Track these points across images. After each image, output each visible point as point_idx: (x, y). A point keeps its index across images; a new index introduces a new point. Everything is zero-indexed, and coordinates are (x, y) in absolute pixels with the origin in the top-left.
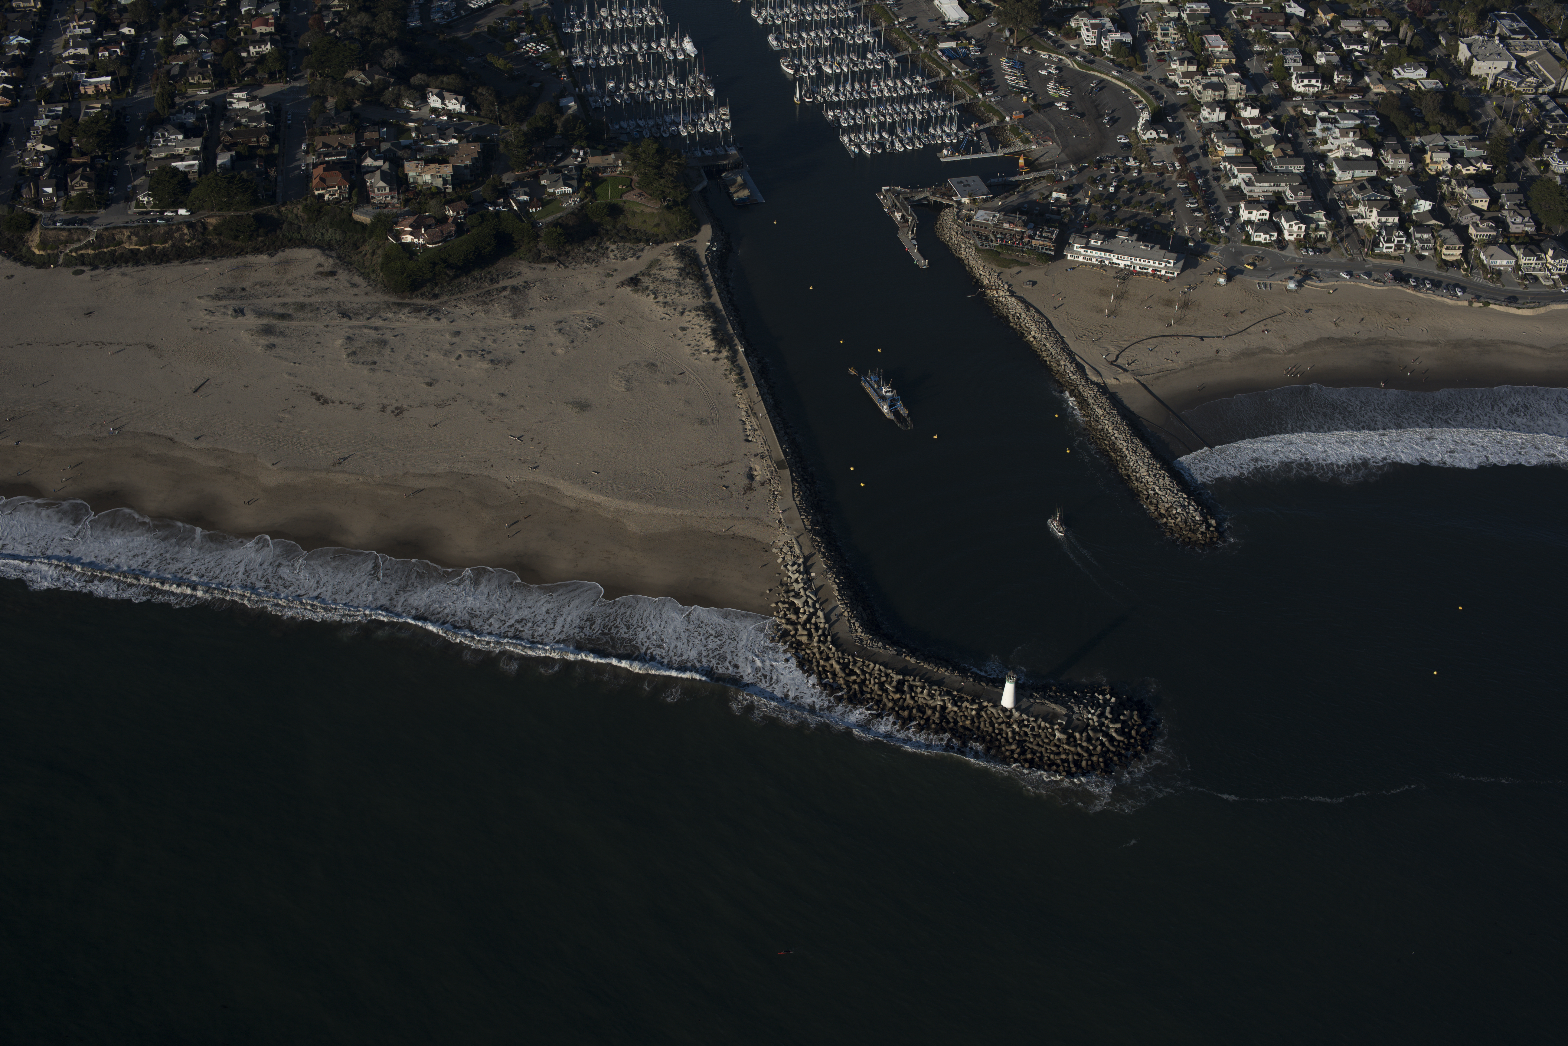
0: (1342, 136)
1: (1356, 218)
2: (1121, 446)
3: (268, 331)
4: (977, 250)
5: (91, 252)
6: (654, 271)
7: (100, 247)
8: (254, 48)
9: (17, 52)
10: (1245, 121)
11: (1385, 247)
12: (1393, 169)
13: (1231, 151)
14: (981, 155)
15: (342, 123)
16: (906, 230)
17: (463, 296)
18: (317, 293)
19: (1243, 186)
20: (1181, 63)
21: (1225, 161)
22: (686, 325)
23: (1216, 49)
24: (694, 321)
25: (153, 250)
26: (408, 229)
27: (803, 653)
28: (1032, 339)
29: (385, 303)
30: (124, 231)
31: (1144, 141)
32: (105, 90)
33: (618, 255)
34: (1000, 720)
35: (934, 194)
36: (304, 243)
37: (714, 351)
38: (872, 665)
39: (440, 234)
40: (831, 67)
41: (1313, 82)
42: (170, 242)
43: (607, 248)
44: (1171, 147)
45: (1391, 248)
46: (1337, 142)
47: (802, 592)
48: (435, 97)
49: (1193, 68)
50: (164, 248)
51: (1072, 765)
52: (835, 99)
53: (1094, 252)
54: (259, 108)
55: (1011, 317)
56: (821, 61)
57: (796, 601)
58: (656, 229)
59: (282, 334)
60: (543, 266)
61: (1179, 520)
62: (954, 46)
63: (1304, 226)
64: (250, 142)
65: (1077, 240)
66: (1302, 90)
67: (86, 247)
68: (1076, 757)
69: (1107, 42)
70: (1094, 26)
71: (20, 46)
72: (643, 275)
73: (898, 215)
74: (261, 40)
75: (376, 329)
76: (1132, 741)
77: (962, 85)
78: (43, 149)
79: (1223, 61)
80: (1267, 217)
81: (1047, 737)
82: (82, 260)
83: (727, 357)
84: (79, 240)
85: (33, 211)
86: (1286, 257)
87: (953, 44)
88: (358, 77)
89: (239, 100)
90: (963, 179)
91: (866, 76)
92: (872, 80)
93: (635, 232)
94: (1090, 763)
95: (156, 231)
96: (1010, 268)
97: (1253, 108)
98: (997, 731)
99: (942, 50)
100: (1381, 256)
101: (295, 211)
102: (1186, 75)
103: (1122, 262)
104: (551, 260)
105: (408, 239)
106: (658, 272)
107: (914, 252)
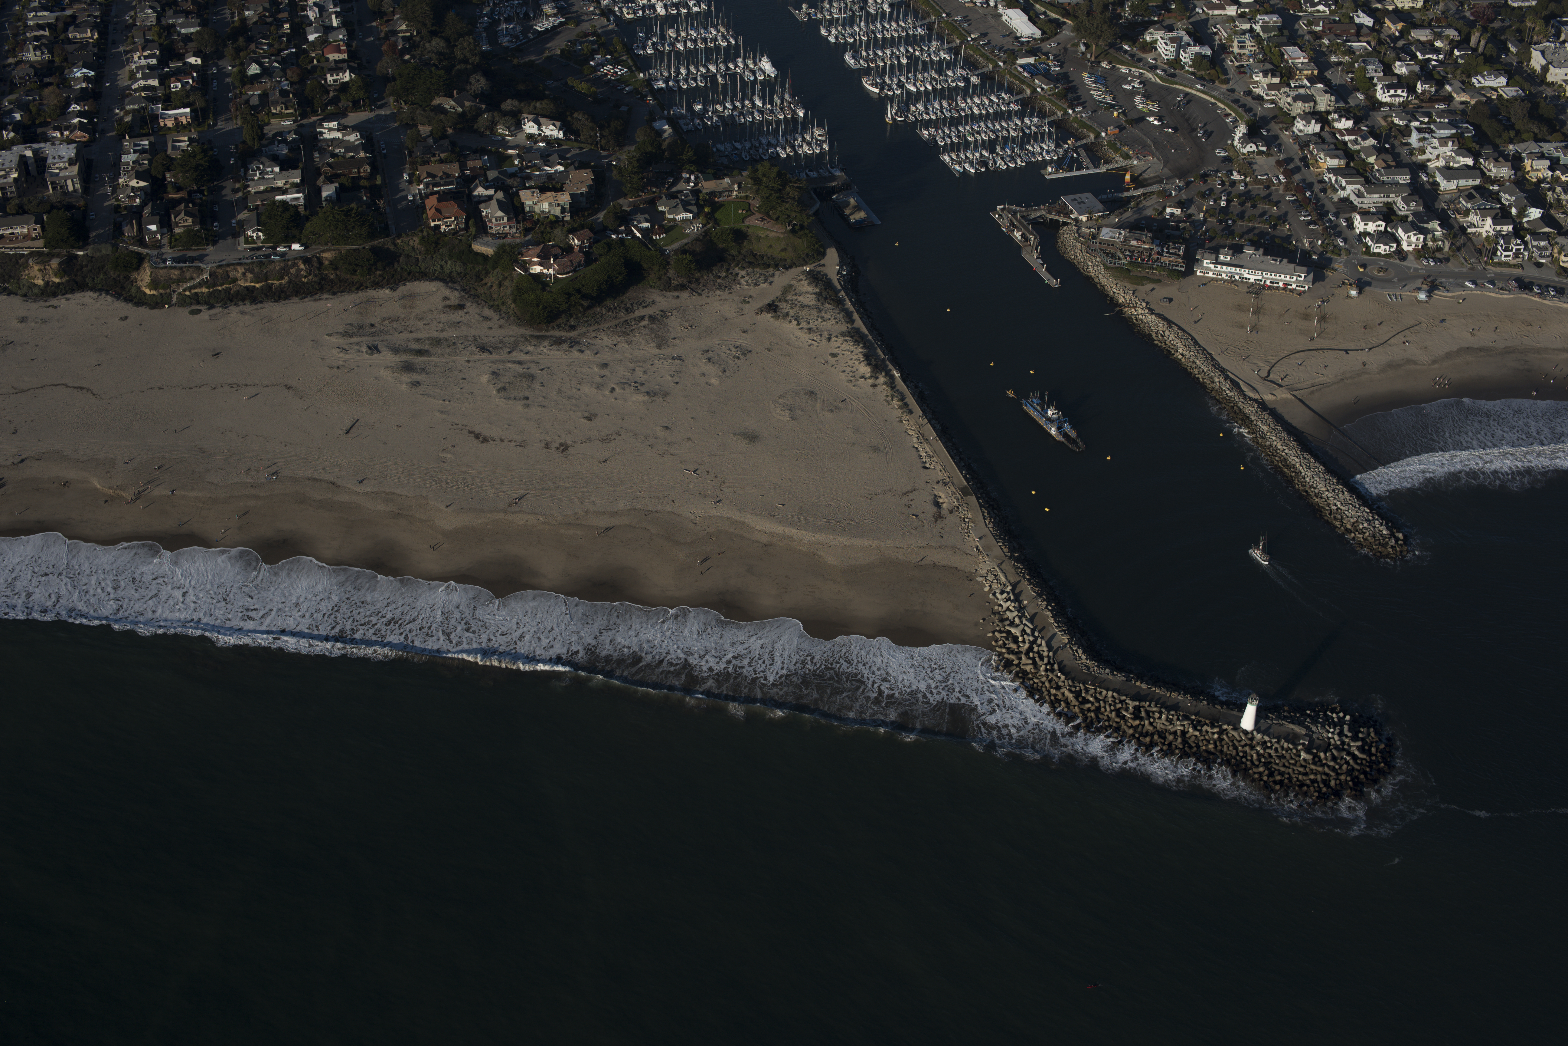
0: (1441, 146)
1: (1469, 227)
2: (1293, 462)
3: (408, 368)
4: (1106, 268)
5: (205, 290)
6: (790, 297)
7: (215, 285)
8: (332, 75)
9: (84, 85)
10: (1340, 131)
11: (1503, 256)
12: (1495, 177)
13: (1334, 163)
14: (1084, 172)
15: (443, 152)
16: (1029, 249)
17: (601, 327)
18: (449, 327)
19: (1353, 198)
20: (1265, 76)
21: (1330, 173)
22: (836, 351)
23: (1297, 61)
24: (843, 347)
25: (270, 287)
26: (536, 259)
27: (1031, 682)
28: (1180, 357)
29: (522, 335)
30: (239, 268)
31: (1244, 154)
32: (185, 122)
33: (750, 281)
34: (1243, 743)
35: (1049, 212)
36: (424, 276)
37: (871, 377)
38: (1104, 692)
39: (569, 264)
40: (915, 85)
41: (1399, 92)
42: (286, 278)
43: (737, 274)
44: (1272, 160)
45: (1509, 256)
46: (1436, 152)
47: (1017, 621)
48: (531, 123)
49: (1276, 80)
50: (280, 284)
51: (1322, 785)
52: (926, 117)
53: (1224, 267)
54: (353, 138)
55: (1154, 335)
56: (903, 79)
57: (1013, 630)
58: (783, 254)
59: (423, 370)
60: (676, 294)
61: (1367, 534)
62: (1033, 62)
63: (1422, 237)
64: (351, 173)
65: (1206, 255)
66: (1388, 100)
67: (200, 285)
68: (1324, 777)
69: (1187, 56)
70: (1172, 40)
71: (86, 78)
72: (780, 301)
73: (1017, 234)
74: (337, 67)
75: (520, 363)
76: (1374, 758)
77: (1049, 100)
78: (137, 185)
79: (1305, 72)
80: (1382, 229)
81: (1292, 758)
82: (196, 299)
83: (885, 383)
84: (192, 279)
85: (138, 249)
86: (1409, 268)
87: (1031, 60)
88: (448, 104)
89: (330, 130)
90: (1076, 196)
91: (950, 94)
92: (959, 98)
93: (762, 257)
94: (1338, 782)
95: (271, 267)
96: (1143, 285)
97: (1347, 119)
98: (1241, 754)
99: (1022, 66)
100: (1501, 264)
101: (411, 243)
102: (1271, 87)
103: (1253, 277)
104: (682, 287)
105: (537, 269)
106: (795, 298)
107: (1043, 272)
